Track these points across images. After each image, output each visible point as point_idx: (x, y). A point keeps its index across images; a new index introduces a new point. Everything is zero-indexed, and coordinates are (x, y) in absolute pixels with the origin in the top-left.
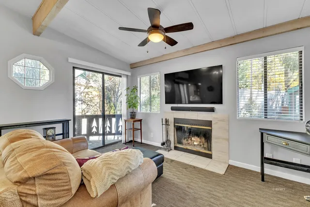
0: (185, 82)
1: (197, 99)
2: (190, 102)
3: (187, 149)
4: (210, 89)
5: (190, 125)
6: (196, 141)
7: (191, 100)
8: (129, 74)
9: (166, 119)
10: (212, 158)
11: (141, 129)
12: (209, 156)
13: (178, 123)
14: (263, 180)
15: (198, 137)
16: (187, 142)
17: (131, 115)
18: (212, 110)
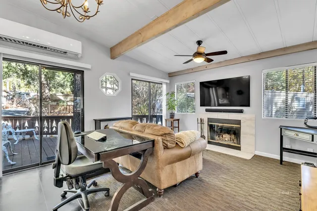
0: (214, 86)
1: (226, 102)
2: (219, 105)
3: (219, 143)
4: (240, 93)
5: (222, 123)
6: (227, 137)
7: (220, 103)
8: (168, 82)
9: (201, 119)
10: (240, 150)
11: (178, 127)
12: (239, 148)
13: (212, 122)
14: (281, 163)
15: (229, 134)
16: (219, 138)
17: (171, 116)
18: (241, 111)
